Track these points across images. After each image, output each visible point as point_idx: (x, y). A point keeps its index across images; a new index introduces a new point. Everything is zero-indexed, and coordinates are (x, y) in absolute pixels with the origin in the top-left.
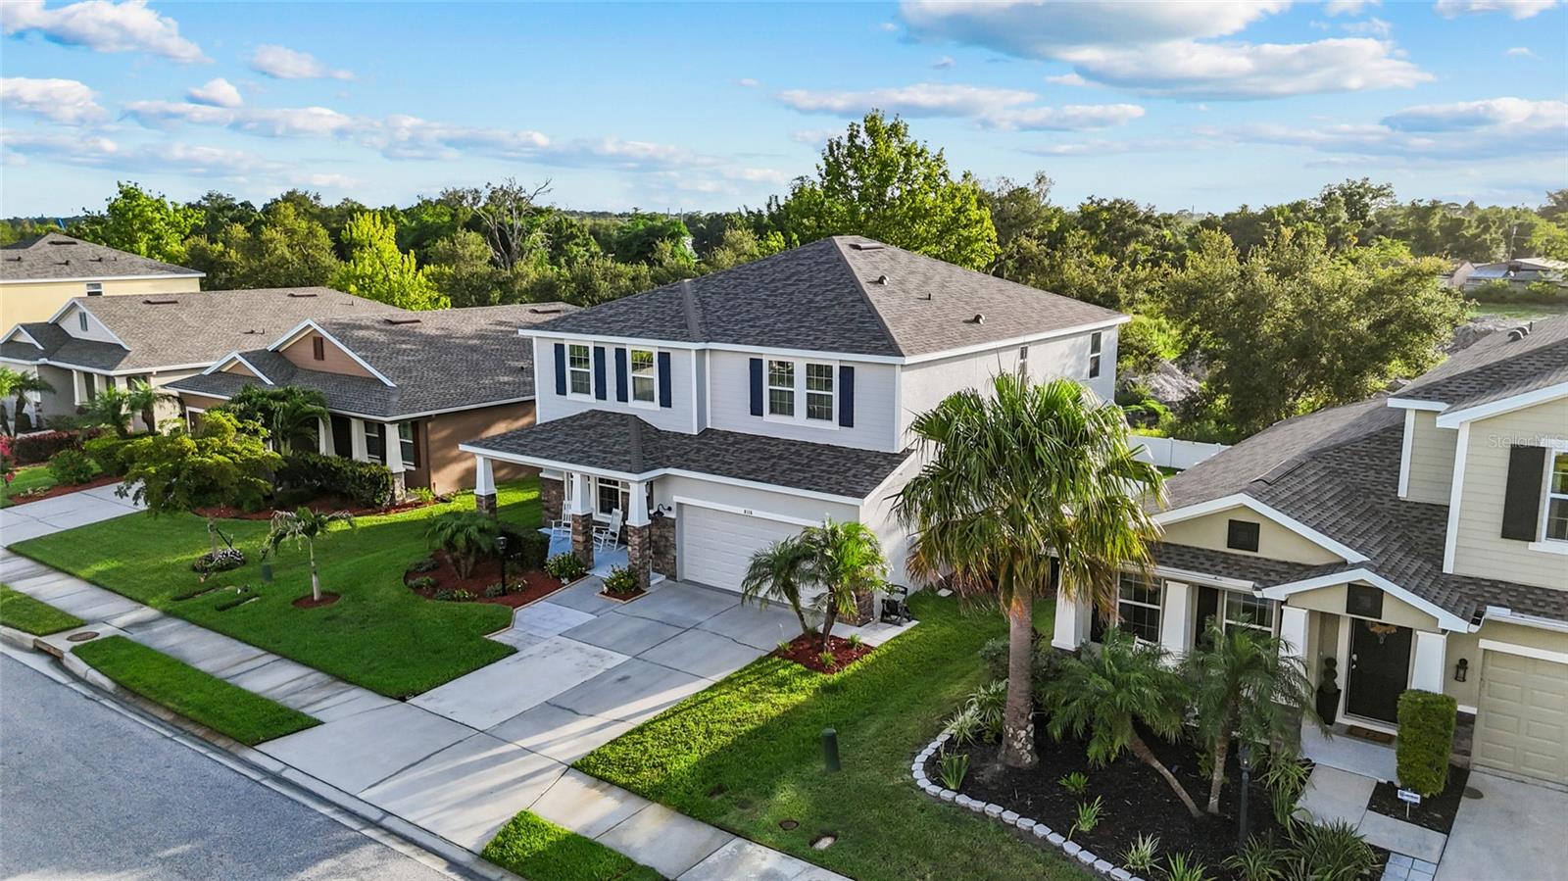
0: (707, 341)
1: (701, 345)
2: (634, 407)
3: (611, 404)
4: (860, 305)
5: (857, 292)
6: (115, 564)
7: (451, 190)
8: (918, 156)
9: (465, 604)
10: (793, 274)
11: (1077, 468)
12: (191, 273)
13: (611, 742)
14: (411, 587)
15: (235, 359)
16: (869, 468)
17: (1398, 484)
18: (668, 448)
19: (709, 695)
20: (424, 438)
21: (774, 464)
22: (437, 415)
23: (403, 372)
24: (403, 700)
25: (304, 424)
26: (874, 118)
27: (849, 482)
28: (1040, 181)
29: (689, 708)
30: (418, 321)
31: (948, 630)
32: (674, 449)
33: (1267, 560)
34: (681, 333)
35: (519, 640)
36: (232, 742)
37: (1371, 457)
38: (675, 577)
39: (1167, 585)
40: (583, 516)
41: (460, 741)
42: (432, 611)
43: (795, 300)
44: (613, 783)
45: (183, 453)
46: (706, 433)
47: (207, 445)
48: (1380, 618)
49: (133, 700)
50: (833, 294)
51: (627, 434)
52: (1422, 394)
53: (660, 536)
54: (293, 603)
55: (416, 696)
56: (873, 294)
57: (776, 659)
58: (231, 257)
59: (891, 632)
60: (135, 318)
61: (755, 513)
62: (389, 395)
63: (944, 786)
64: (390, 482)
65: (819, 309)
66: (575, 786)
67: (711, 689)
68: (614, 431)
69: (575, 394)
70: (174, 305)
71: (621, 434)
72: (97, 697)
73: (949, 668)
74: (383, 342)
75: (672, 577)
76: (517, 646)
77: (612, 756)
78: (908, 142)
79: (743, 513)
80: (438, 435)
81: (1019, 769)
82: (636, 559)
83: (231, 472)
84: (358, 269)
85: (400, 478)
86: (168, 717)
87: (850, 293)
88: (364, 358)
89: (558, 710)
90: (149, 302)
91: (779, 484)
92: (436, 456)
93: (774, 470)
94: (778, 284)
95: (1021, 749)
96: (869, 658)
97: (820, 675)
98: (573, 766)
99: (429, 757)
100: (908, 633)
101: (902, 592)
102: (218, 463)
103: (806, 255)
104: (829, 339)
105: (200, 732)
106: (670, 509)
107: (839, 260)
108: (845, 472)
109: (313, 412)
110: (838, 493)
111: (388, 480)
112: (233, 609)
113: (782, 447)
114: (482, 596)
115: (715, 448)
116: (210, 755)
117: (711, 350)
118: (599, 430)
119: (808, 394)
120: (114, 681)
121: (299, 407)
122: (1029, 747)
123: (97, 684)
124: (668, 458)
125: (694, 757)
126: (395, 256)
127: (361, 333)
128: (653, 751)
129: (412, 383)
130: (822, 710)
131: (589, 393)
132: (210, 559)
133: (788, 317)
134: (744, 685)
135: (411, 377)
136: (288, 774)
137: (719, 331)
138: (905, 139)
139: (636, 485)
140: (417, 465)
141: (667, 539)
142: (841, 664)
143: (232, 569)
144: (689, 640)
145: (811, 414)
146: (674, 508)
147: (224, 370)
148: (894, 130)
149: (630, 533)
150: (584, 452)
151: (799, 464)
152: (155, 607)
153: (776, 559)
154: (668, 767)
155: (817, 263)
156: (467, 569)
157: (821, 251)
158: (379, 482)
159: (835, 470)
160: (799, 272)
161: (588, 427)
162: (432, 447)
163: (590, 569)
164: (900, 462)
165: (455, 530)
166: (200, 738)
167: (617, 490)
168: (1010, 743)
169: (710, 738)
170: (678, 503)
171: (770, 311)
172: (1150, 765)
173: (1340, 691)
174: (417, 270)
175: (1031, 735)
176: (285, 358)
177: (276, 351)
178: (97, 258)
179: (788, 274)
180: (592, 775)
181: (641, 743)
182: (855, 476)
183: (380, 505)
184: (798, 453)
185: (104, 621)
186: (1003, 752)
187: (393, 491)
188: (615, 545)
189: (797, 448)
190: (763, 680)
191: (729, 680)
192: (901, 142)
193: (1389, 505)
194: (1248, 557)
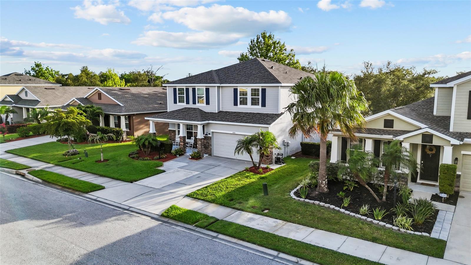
0: (221, 84)
1: (219, 85)
2: (198, 105)
3: (191, 105)
4: (266, 73)
5: (265, 70)
6: (39, 154)
7: (132, 72)
8: (278, 43)
9: (148, 161)
10: (245, 67)
11: (342, 95)
12: (57, 84)
13: (197, 190)
14: (131, 157)
15: (74, 100)
16: (271, 118)
17: (433, 112)
18: (209, 116)
19: (226, 180)
20: (132, 121)
21: (242, 118)
22: (136, 114)
23: (125, 102)
24: (132, 182)
25: (96, 116)
26: (264, 33)
27: (265, 121)
28: (309, 63)
29: (220, 182)
30: (129, 89)
31: (295, 166)
32: (211, 116)
33: (396, 130)
34: (213, 82)
35: (166, 169)
36: (80, 192)
37: (424, 106)
38: (211, 155)
39: (365, 140)
40: (183, 137)
41: (151, 191)
42: (139, 163)
43: (246, 73)
44: (199, 199)
45: (61, 118)
46: (220, 112)
47: (69, 116)
48: (432, 143)
49: (48, 184)
50: (258, 71)
51: (196, 113)
52: (440, 83)
53: (207, 142)
54: (95, 162)
55: (136, 182)
56: (270, 70)
57: (245, 172)
58: (69, 82)
59: (278, 166)
60: (42, 93)
61: (236, 133)
62: (122, 108)
63: (301, 197)
64: (122, 133)
65: (254, 75)
66: (188, 200)
67: (226, 178)
68: (192, 112)
69: (180, 103)
70: (54, 90)
71: (194, 113)
72: (37, 184)
73: (297, 174)
74: (119, 94)
75: (210, 155)
76: (166, 171)
77: (198, 193)
78: (274, 40)
79: (232, 133)
80: (136, 120)
81: (323, 193)
82: (200, 148)
83: (76, 124)
84: (108, 84)
85: (125, 132)
86: (60, 187)
87: (263, 70)
88: (114, 98)
89: (179, 184)
90: (46, 89)
91: (244, 123)
92: (135, 127)
93: (242, 120)
94: (241, 70)
95: (324, 187)
96: (273, 171)
97: (259, 175)
98: (186, 196)
99: (141, 194)
100: (284, 166)
101: (281, 155)
102: (72, 122)
103: (249, 62)
104: (258, 81)
105: (70, 191)
106: (210, 134)
107: (259, 63)
108: (264, 119)
109: (99, 112)
110: (262, 124)
111: (121, 132)
112: (77, 163)
113: (243, 114)
114: (153, 159)
115: (223, 115)
116: (74, 195)
117: (222, 86)
118: (188, 112)
119: (252, 98)
120: (42, 180)
121: (95, 110)
122: (326, 186)
123: (37, 181)
124: (209, 119)
125: (223, 193)
126: (119, 81)
127: (113, 92)
128: (211, 192)
129: (128, 105)
130: (260, 183)
131: (184, 102)
132: (68, 152)
133: (245, 77)
134: (236, 177)
135: (128, 104)
136: (98, 199)
137: (224, 81)
138: (273, 39)
139: (200, 126)
140: (130, 129)
141: (209, 143)
142: (265, 172)
143: (75, 155)
144: (217, 169)
145: (253, 104)
146: (211, 133)
147: (70, 104)
148: (270, 37)
149: (198, 141)
150: (184, 117)
151: (249, 118)
152: (53, 164)
153: (245, 141)
154: (216, 195)
155: (252, 64)
156: (148, 152)
157: (253, 61)
158: (119, 134)
159: (261, 118)
160: (247, 66)
161: (184, 112)
162: (134, 124)
163: (185, 153)
164: (280, 116)
165: (145, 139)
166: (70, 192)
167: (192, 132)
168: (320, 185)
169: (228, 189)
170: (212, 132)
171: (239, 76)
172: (365, 187)
173: (418, 172)
174: (125, 85)
175: (327, 183)
176: (89, 100)
177: (86, 98)
178: (29, 79)
179: (244, 67)
180: (193, 198)
181: (207, 190)
182: (267, 120)
183: (119, 140)
184: (249, 115)
185: (37, 167)
186: (318, 188)
187: (123, 136)
188: (192, 148)
189: (248, 114)
190: (241, 176)
191: (231, 177)
192: (272, 40)
193: (431, 117)
194: (390, 130)
